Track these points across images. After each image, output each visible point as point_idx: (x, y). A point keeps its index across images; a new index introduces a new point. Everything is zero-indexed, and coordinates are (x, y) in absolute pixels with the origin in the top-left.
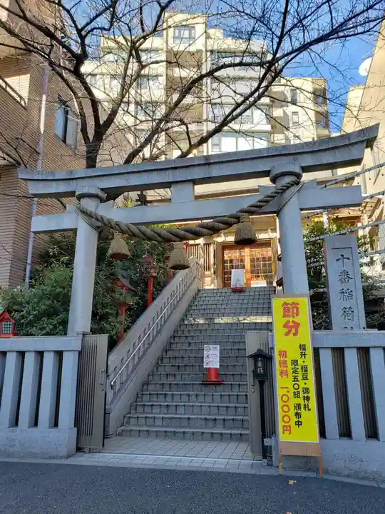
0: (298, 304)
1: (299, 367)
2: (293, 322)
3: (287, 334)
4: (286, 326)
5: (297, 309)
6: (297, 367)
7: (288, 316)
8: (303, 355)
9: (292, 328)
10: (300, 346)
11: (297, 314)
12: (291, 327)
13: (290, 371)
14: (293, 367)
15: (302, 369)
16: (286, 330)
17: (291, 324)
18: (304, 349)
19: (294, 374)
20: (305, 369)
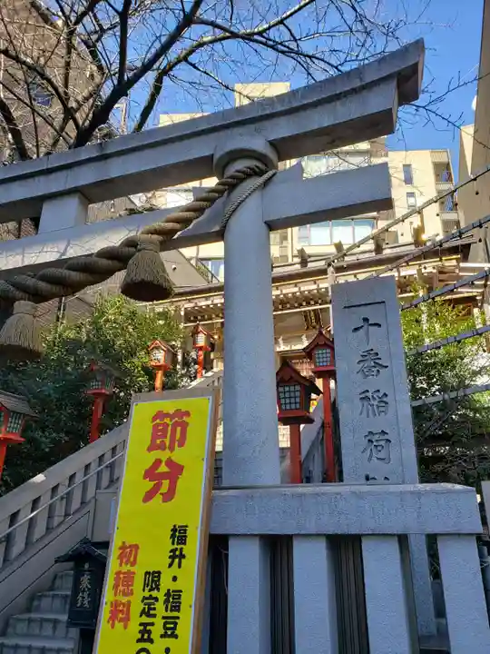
0: (187, 414)
1: (161, 595)
2: (170, 463)
3: (149, 496)
4: (150, 474)
5: (184, 426)
6: (155, 593)
7: (162, 447)
8: (177, 556)
9: (164, 479)
10: (174, 530)
11: (182, 444)
12: (164, 476)
13: (137, 606)
14: (147, 594)
15: (166, 601)
16: (150, 485)
17: (163, 468)
18: (182, 540)
19: (145, 619)
20: (174, 600)
